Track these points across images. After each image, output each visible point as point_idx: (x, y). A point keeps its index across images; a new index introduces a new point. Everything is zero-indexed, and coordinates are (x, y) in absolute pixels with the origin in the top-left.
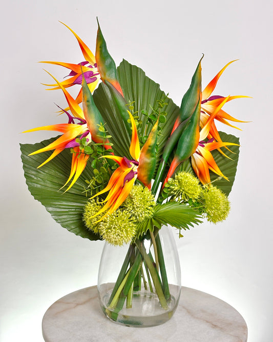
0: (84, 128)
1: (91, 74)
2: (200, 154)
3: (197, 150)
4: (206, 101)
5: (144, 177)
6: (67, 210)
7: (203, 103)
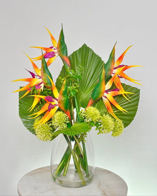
0: (40, 80)
1: (53, 53)
2: (106, 97)
3: (104, 95)
4: (117, 68)
5: (62, 107)
6: (31, 121)
7: (114, 69)
